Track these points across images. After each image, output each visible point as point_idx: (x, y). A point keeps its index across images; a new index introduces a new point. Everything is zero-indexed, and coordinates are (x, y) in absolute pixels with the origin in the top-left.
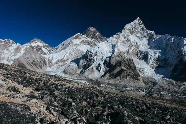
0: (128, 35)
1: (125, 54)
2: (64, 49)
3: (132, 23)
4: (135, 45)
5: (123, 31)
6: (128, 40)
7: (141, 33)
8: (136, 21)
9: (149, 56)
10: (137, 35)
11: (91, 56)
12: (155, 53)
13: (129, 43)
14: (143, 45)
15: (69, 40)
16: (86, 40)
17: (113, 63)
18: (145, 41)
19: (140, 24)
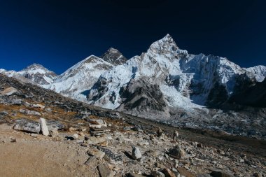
0: (155, 56)
1: (151, 79)
2: (71, 76)
3: (160, 41)
4: (164, 69)
5: (149, 51)
6: (155, 62)
7: (172, 53)
8: (166, 38)
9: (181, 81)
10: (167, 55)
11: (104, 83)
12: (188, 76)
13: (155, 65)
14: (174, 68)
15: (79, 64)
16: (102, 63)
17: (132, 90)
18: (176, 62)
19: (170, 42)
